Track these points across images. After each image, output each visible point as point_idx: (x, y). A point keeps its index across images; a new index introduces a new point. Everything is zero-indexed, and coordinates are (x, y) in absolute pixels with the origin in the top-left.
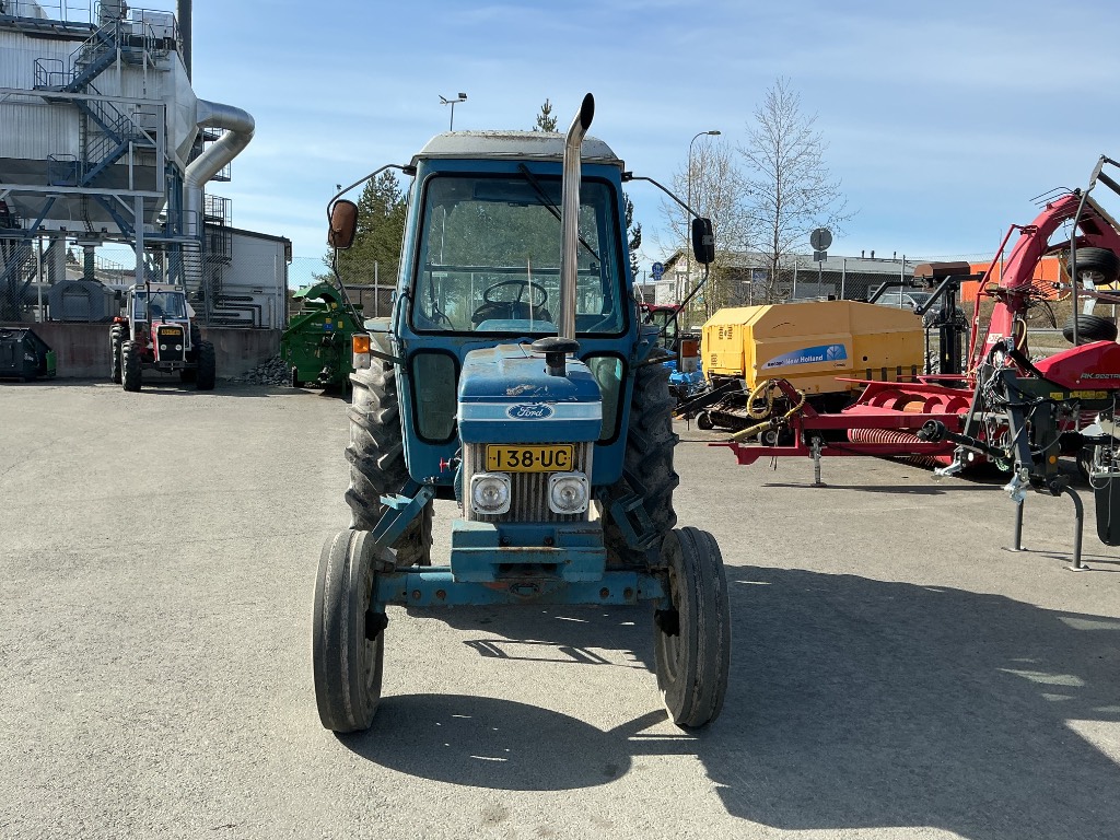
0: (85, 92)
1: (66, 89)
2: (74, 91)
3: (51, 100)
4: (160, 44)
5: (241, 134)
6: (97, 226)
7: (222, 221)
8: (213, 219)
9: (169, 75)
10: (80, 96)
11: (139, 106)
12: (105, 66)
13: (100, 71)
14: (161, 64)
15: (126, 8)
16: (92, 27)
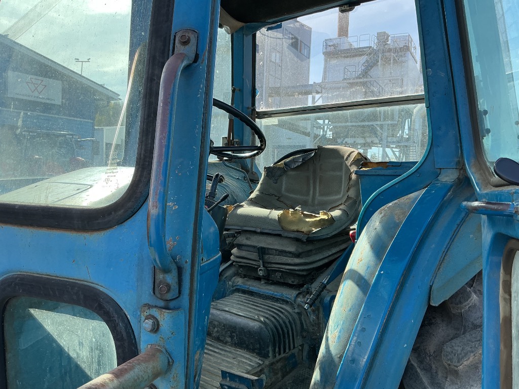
4: (402, 49)
6: (369, 140)
9: (405, 64)
10: (363, 80)
12: (375, 64)
14: (402, 59)
15: (388, 36)
16: (370, 47)
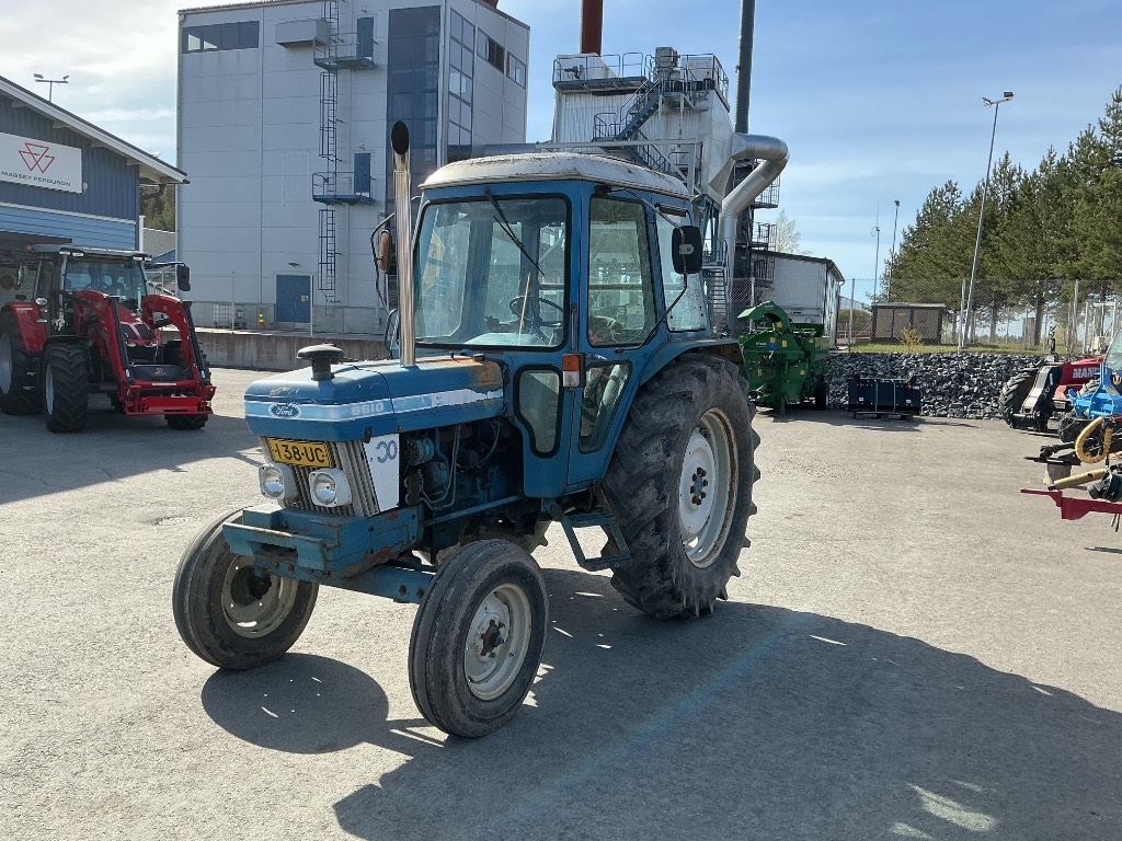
0: (636, 139)
1: (617, 138)
2: (625, 139)
3: (607, 149)
4: (700, 86)
5: (777, 163)
7: (766, 245)
8: (758, 245)
9: (707, 113)
10: (629, 143)
11: (679, 146)
12: (651, 113)
13: (646, 118)
14: (700, 104)
15: (676, 57)
